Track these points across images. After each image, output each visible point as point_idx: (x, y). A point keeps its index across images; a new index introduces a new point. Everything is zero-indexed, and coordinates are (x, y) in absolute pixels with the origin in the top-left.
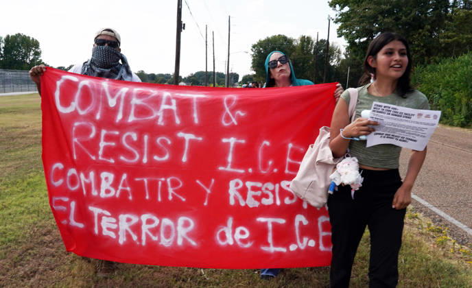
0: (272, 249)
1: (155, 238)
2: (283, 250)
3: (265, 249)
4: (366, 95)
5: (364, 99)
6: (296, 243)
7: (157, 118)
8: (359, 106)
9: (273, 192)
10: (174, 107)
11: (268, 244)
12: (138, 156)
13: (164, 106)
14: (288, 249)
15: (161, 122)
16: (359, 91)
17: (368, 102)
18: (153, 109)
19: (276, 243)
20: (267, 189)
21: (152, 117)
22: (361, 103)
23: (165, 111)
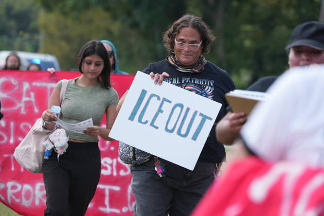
0: (108, 210)
1: (17, 201)
2: (117, 211)
3: (102, 209)
4: (73, 85)
5: (72, 88)
6: (127, 206)
7: (20, 108)
8: (68, 92)
9: (111, 165)
10: (33, 99)
11: (105, 206)
12: (6, 138)
13: (25, 99)
14: (121, 210)
15: (23, 112)
16: (69, 82)
17: (74, 90)
18: (16, 101)
19: (112, 206)
20: (106, 163)
21: (15, 108)
22: (69, 91)
23: (26, 102)
